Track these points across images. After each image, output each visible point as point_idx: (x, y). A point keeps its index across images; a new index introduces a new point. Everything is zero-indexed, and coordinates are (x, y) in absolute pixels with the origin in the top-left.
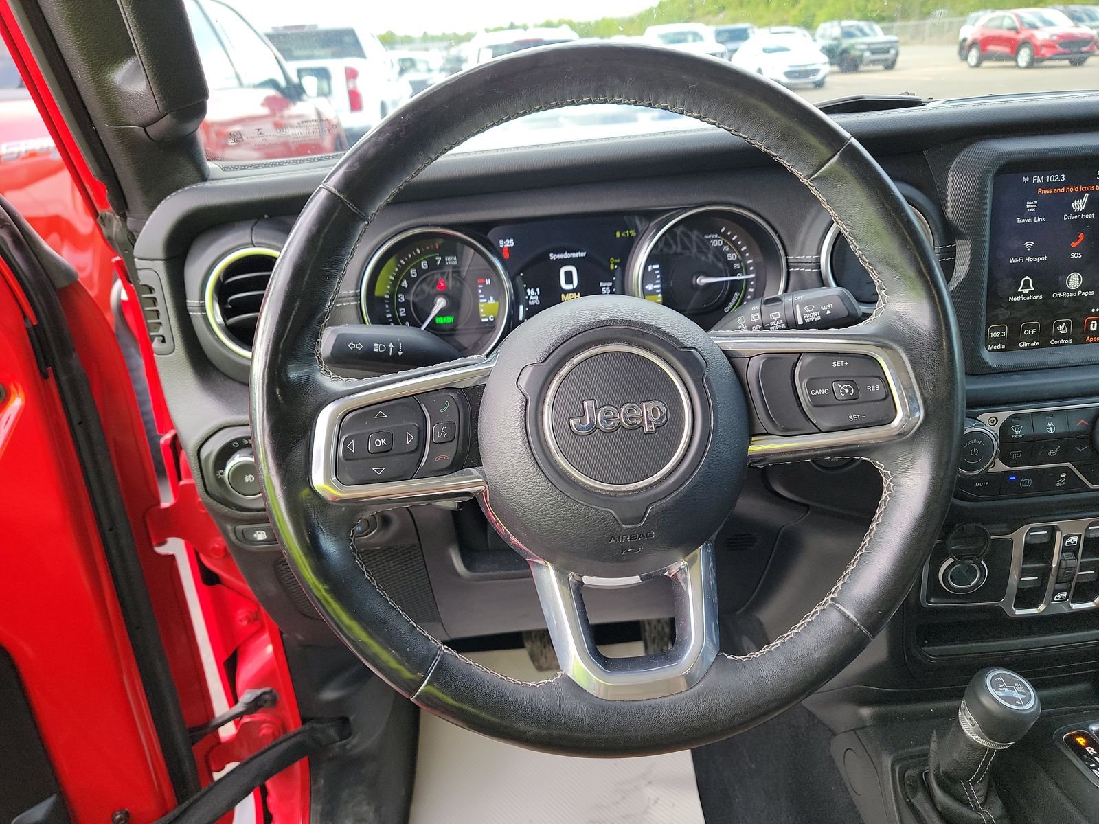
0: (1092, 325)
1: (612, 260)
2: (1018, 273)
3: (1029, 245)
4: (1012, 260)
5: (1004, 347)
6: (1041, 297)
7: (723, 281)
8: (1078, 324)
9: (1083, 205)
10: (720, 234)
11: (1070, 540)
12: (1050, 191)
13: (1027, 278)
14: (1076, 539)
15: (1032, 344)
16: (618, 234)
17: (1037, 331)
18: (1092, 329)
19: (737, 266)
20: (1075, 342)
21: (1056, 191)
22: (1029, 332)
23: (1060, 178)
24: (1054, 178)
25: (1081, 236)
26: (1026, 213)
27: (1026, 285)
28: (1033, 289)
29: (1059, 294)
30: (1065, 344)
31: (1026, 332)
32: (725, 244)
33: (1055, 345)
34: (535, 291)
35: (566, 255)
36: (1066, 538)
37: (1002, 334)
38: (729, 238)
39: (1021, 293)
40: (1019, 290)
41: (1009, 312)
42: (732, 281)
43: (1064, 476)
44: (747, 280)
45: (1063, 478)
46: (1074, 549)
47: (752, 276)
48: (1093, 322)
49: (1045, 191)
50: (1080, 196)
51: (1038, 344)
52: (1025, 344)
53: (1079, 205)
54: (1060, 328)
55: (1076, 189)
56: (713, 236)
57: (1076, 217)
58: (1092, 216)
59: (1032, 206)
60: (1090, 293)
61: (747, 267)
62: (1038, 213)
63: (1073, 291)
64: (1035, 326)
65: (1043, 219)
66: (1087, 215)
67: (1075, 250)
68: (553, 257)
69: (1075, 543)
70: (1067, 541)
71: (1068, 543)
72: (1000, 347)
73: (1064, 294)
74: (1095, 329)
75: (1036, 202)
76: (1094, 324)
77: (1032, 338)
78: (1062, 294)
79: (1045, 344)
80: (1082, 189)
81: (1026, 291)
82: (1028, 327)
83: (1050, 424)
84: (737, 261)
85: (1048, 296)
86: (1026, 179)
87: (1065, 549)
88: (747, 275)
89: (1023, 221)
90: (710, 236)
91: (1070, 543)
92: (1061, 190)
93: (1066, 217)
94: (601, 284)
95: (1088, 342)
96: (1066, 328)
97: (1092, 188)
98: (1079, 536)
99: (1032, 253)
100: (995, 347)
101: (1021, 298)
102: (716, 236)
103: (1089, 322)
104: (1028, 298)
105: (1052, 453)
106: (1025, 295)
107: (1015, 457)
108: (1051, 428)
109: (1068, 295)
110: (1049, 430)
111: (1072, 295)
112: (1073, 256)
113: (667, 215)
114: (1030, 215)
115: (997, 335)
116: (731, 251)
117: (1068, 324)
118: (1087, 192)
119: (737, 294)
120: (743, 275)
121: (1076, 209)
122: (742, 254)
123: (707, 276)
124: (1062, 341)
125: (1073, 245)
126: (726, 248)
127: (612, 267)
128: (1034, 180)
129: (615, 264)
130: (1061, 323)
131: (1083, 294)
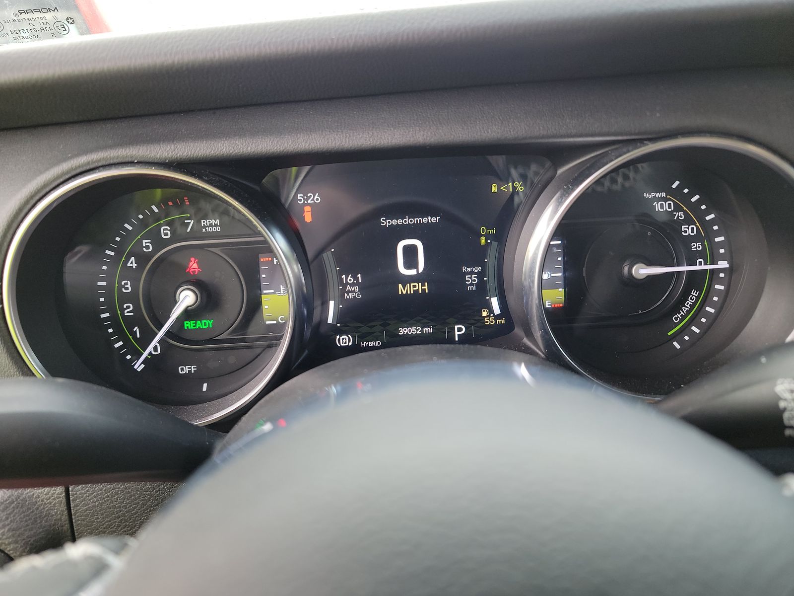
1: (483, 230)
7: (673, 272)
10: (669, 191)
16: (494, 189)
19: (696, 246)
32: (678, 208)
34: (355, 278)
35: (407, 221)
38: (686, 199)
42: (689, 272)
44: (712, 271)
47: (723, 264)
56: (658, 195)
61: (714, 247)
68: (386, 222)
84: (697, 238)
88: (712, 263)
90: (653, 195)
94: (464, 269)
102: (664, 194)
113: (598, 153)
116: (688, 221)
119: (694, 294)
120: (705, 264)
122: (706, 226)
123: (650, 263)
126: (680, 215)
127: (483, 241)
129: (487, 237)
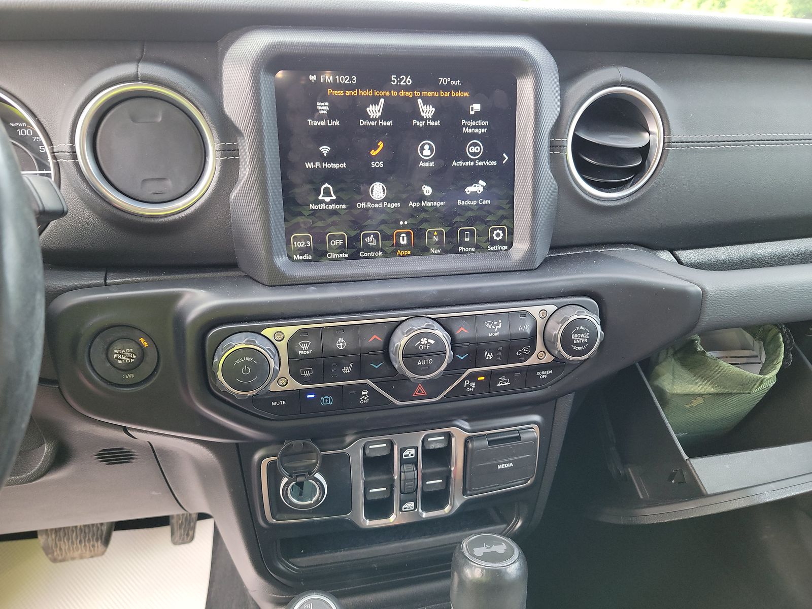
0: (401, 238)
2: (316, 179)
3: (325, 150)
4: (309, 165)
5: (310, 257)
6: (344, 206)
8: (386, 237)
9: (379, 111)
11: (406, 452)
12: (341, 93)
13: (327, 185)
14: (413, 451)
15: (341, 256)
17: (344, 241)
18: (402, 242)
20: (386, 255)
21: (348, 93)
22: (336, 243)
23: (351, 79)
24: (345, 80)
25: (381, 145)
26: (317, 114)
27: (327, 193)
28: (334, 197)
29: (363, 205)
30: (375, 257)
31: (333, 243)
33: (364, 258)
36: (402, 451)
37: (306, 244)
39: (322, 202)
40: (320, 198)
41: (311, 221)
43: (366, 393)
45: (365, 395)
46: (414, 461)
48: (402, 235)
49: (336, 93)
50: (375, 101)
51: (346, 255)
52: (333, 256)
53: (375, 111)
54: (368, 240)
55: (369, 93)
57: (373, 123)
58: (390, 123)
59: (323, 108)
60: (396, 205)
62: (331, 116)
63: (378, 202)
64: (342, 237)
65: (337, 123)
66: (385, 123)
67: (374, 159)
69: (412, 455)
70: (404, 454)
71: (405, 456)
72: (306, 257)
73: (369, 205)
74: (405, 242)
75: (327, 104)
76: (403, 237)
77: (341, 249)
78: (366, 204)
79: (354, 256)
80: (376, 93)
81: (327, 199)
82: (333, 237)
83: (341, 340)
85: (351, 206)
86: (313, 78)
87: (403, 462)
89: (316, 123)
91: (408, 455)
92: (353, 93)
93: (362, 123)
95: (400, 255)
96: (375, 240)
97: (388, 94)
98: (416, 449)
99: (330, 159)
100: (301, 258)
101: (323, 206)
103: (399, 235)
104: (331, 207)
105: (346, 370)
106: (327, 203)
107: (307, 374)
108: (341, 343)
109: (373, 206)
110: (339, 346)
111: (377, 206)
112: (373, 165)
114: (321, 118)
115: (301, 244)
117: (376, 236)
118: (382, 97)
121: (372, 115)
124: (372, 254)
125: (374, 153)
128: (322, 79)
130: (369, 235)
131: (389, 205)
